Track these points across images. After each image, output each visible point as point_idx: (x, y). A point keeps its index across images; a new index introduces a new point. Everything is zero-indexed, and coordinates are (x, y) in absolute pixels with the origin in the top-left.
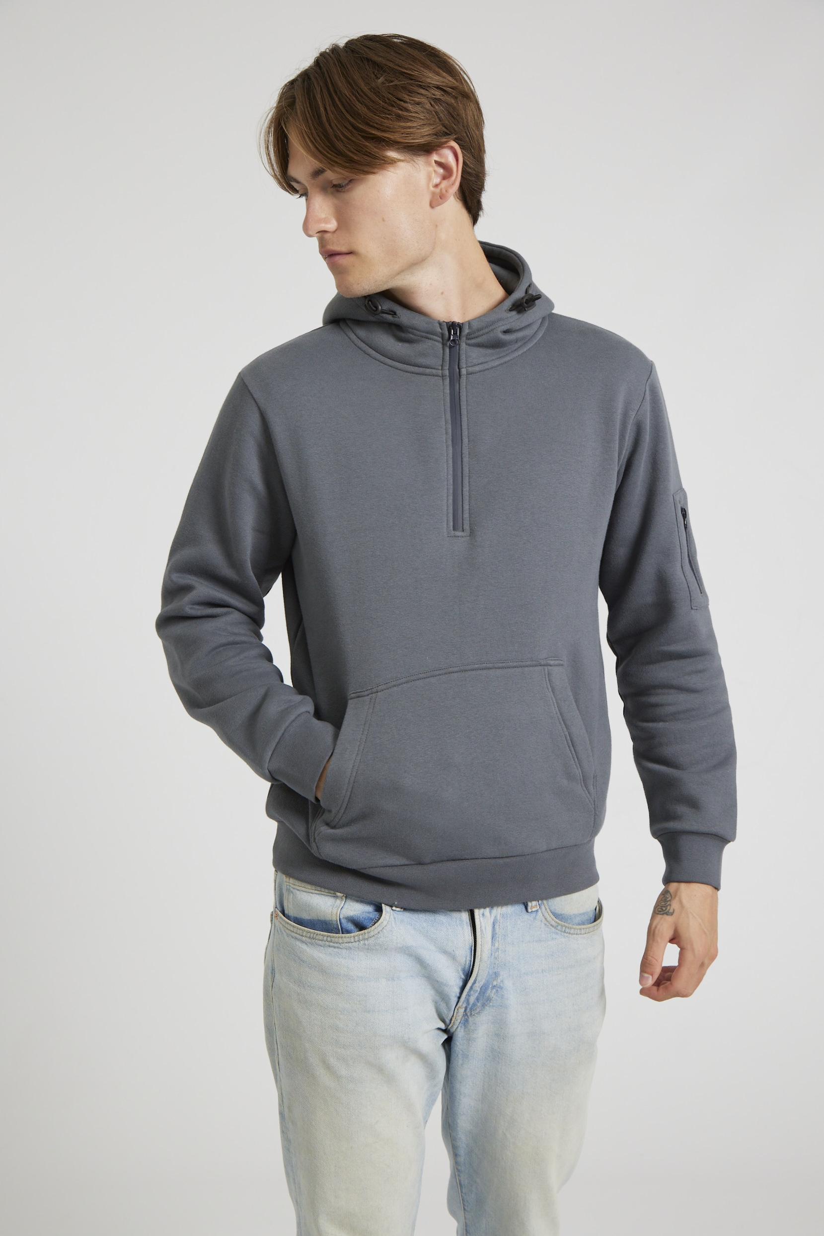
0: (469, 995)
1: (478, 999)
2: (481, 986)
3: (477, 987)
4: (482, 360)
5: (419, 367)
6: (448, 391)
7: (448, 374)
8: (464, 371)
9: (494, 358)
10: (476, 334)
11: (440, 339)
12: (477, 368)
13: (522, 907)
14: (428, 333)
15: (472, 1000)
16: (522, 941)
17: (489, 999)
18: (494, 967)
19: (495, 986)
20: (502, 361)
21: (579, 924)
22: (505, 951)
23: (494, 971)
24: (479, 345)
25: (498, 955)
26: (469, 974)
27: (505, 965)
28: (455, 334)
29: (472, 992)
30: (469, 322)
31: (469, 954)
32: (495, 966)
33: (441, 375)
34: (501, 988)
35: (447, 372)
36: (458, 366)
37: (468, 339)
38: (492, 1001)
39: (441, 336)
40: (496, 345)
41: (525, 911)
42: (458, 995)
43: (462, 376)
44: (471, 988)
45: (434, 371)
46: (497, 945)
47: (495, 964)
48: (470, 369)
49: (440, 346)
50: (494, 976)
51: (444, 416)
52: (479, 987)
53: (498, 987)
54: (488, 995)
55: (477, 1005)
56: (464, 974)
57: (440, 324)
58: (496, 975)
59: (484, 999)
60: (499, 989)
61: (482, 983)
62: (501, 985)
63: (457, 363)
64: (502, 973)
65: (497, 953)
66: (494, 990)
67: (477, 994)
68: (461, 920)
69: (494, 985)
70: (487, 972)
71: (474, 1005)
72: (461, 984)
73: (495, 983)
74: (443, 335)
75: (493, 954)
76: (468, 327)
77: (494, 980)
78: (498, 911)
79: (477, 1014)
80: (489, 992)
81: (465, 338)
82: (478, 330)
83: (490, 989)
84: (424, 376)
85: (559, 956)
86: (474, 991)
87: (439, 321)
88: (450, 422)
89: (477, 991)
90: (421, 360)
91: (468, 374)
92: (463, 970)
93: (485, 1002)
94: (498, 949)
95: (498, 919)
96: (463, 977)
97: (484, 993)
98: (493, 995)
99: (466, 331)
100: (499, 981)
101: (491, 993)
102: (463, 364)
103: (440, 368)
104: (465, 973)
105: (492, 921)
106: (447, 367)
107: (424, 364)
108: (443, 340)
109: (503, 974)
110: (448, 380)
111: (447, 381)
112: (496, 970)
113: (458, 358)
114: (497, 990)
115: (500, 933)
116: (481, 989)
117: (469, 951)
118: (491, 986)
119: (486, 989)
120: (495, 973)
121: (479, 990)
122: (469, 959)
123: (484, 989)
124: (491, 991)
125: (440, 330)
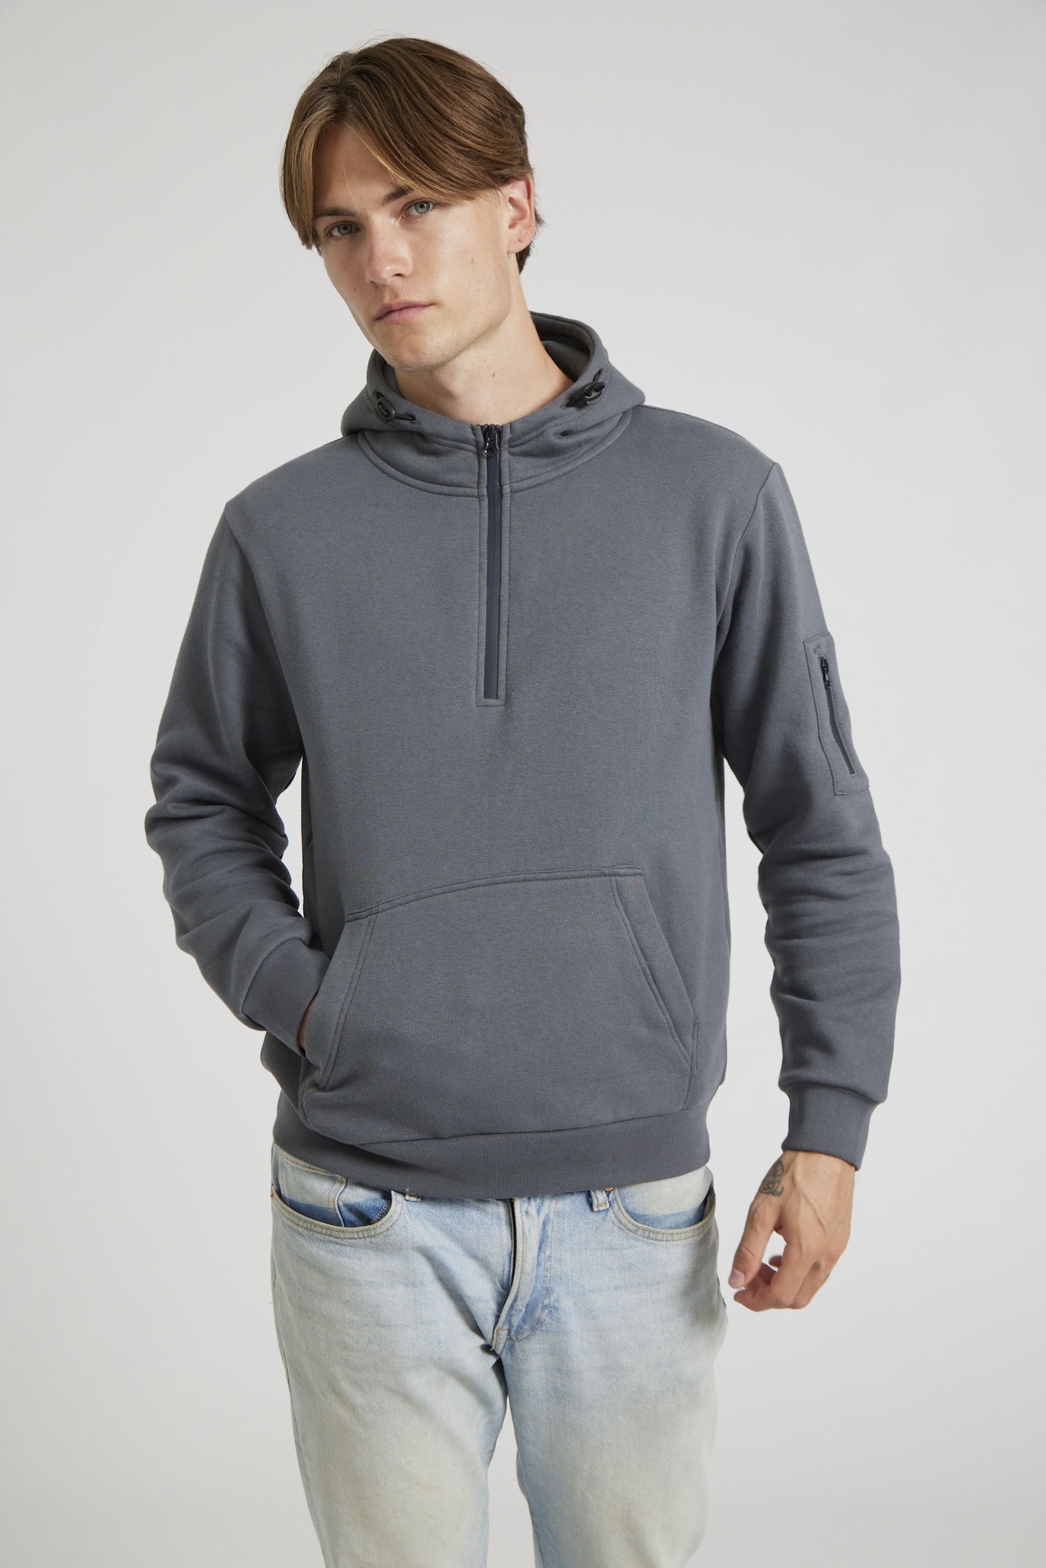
0: (510, 1315)
1: (524, 1321)
2: (525, 1304)
3: (521, 1305)
4: (530, 472)
5: (448, 485)
6: (486, 516)
7: (486, 494)
8: (507, 489)
9: (548, 469)
10: (522, 439)
11: (474, 449)
12: (524, 484)
14: (458, 441)
15: (516, 1321)
16: (586, 1249)
17: (540, 1322)
18: (544, 1281)
19: (547, 1306)
20: (561, 472)
22: (561, 1259)
23: (544, 1286)
24: (527, 454)
25: (550, 1265)
26: (508, 1288)
27: (561, 1279)
28: (493, 440)
29: (514, 1312)
30: (511, 424)
31: (507, 1261)
32: (545, 1279)
33: (476, 494)
34: (556, 1308)
35: (485, 491)
36: (500, 482)
37: (510, 446)
38: (544, 1325)
39: (474, 443)
40: (550, 452)
41: (588, 1208)
42: (496, 1313)
43: (505, 496)
44: (512, 1306)
45: (468, 490)
46: (548, 1253)
47: (545, 1276)
48: (515, 486)
49: (473, 457)
50: (544, 1292)
51: (478, 549)
52: (523, 1306)
53: (552, 1308)
54: (537, 1316)
55: (524, 1329)
56: (502, 1287)
57: (473, 429)
58: (548, 1291)
59: (532, 1321)
60: (553, 1310)
61: (526, 1301)
62: (557, 1304)
63: (498, 479)
64: (556, 1289)
65: (549, 1263)
66: (547, 1311)
67: (521, 1315)
68: (498, 1217)
69: (545, 1304)
70: (533, 1285)
71: (520, 1327)
72: (499, 1300)
73: (546, 1302)
74: (477, 442)
75: (542, 1263)
76: (509, 432)
77: (544, 1298)
78: (551, 1206)
79: (525, 1338)
80: (539, 1312)
81: (507, 446)
82: (524, 434)
83: (540, 1310)
84: (455, 498)
85: (639, 1269)
86: (516, 1310)
87: (472, 423)
88: (486, 555)
89: (520, 1310)
90: (451, 477)
91: (512, 492)
92: (501, 1281)
93: (534, 1325)
94: (550, 1257)
95: (552, 1217)
96: (502, 1291)
97: (531, 1312)
98: (544, 1316)
99: (507, 435)
100: (552, 1299)
101: (541, 1314)
102: (506, 479)
103: (476, 486)
105: (541, 1219)
106: (484, 484)
107: (454, 481)
108: (478, 449)
109: (559, 1291)
110: (487, 500)
111: (486, 503)
112: (548, 1285)
113: (498, 472)
114: (551, 1311)
115: (553, 1237)
116: (526, 1308)
117: (507, 1258)
118: (540, 1305)
119: (534, 1309)
120: (547, 1289)
121: (524, 1310)
122: (507, 1268)
123: (530, 1309)
124: (542, 1312)
125: (473, 436)
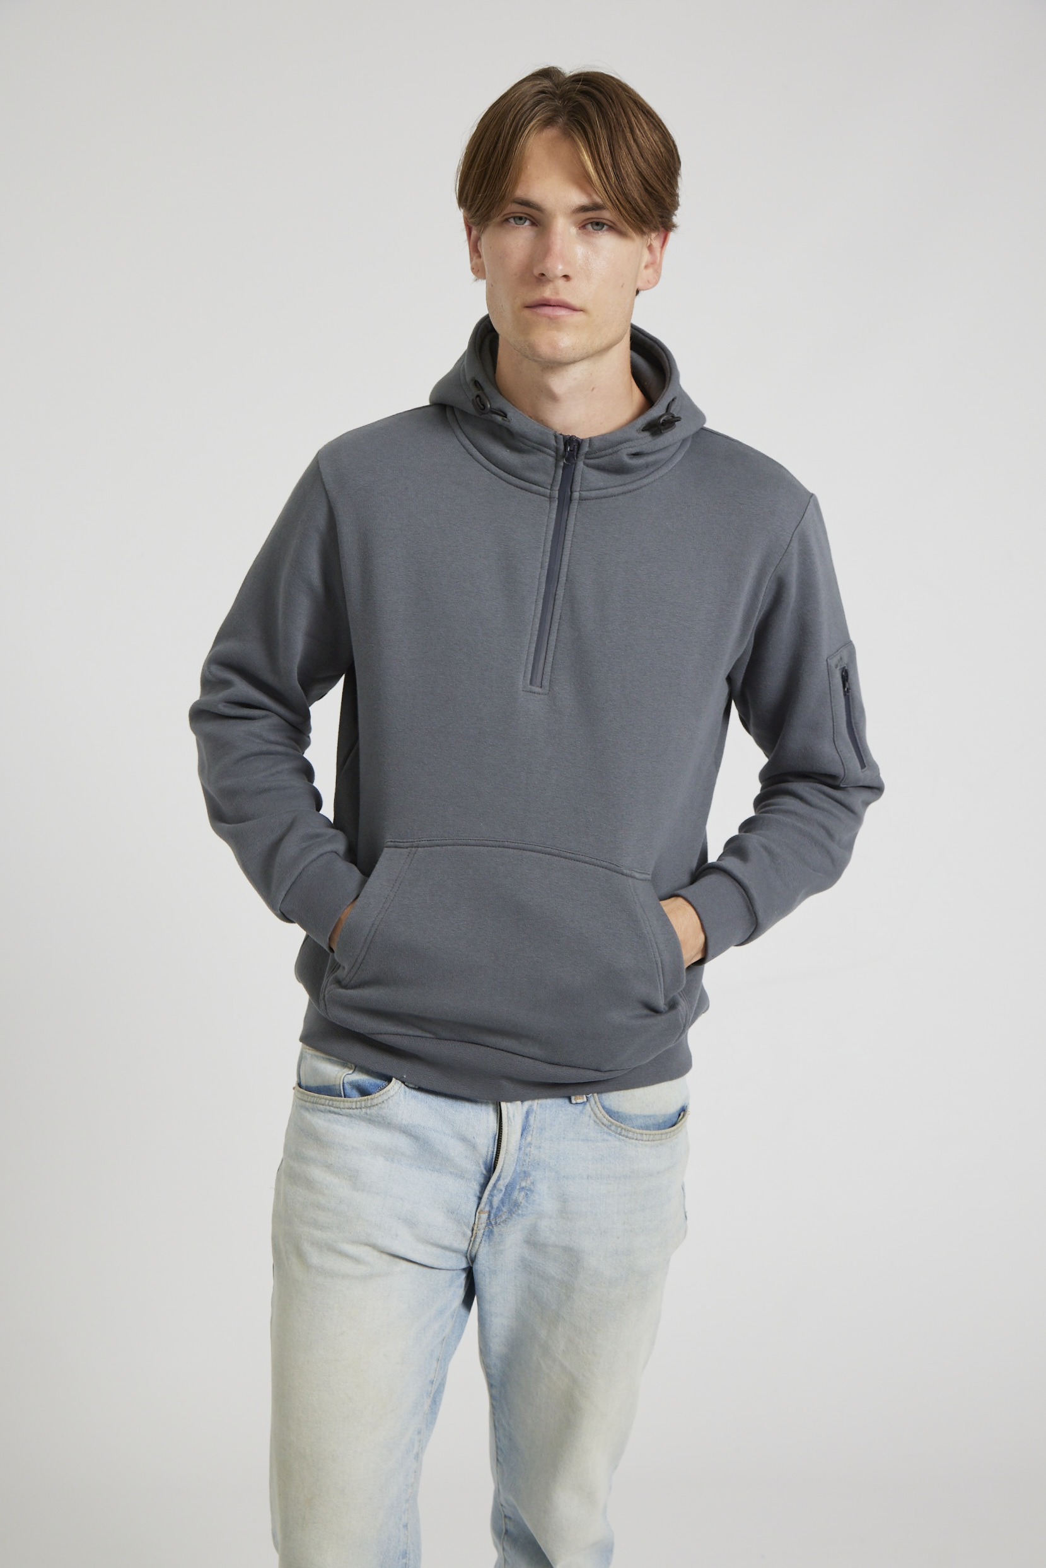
0: (491, 1195)
1: (504, 1201)
2: (507, 1185)
3: (502, 1185)
4: (601, 484)
5: (525, 481)
6: (554, 517)
7: (557, 496)
8: (576, 495)
9: (616, 484)
10: (598, 454)
11: (553, 455)
12: (593, 494)
13: (567, 1101)
14: (540, 444)
15: (496, 1201)
16: (564, 1138)
17: (518, 1202)
18: (523, 1164)
19: (523, 1188)
20: (625, 488)
21: (641, 1128)
22: (540, 1147)
23: (523, 1169)
24: (599, 468)
25: (530, 1151)
26: (492, 1169)
27: (538, 1164)
28: (572, 450)
29: (495, 1192)
30: (590, 439)
31: (492, 1144)
33: (548, 495)
34: (530, 1190)
35: (556, 494)
36: (571, 488)
37: (586, 458)
38: (520, 1208)
39: (555, 449)
40: (620, 470)
41: (568, 1104)
42: (478, 1194)
43: (574, 501)
44: (495, 1186)
45: (542, 489)
46: (529, 1139)
47: (525, 1161)
48: (584, 493)
49: (551, 461)
50: (522, 1175)
52: (503, 1185)
53: (528, 1190)
54: (514, 1198)
55: (504, 1210)
56: (485, 1169)
57: (556, 436)
58: (526, 1174)
59: (511, 1202)
60: (528, 1193)
61: (507, 1181)
62: (532, 1187)
63: (570, 485)
64: (533, 1173)
65: (528, 1149)
66: (523, 1194)
67: (501, 1195)
69: (522, 1186)
70: (513, 1169)
71: (500, 1209)
72: (482, 1180)
73: (523, 1184)
74: (557, 449)
75: (523, 1149)
76: (588, 445)
77: (522, 1180)
79: (506, 1220)
80: (516, 1193)
82: (600, 450)
83: (518, 1191)
84: (528, 492)
85: (610, 1162)
86: (497, 1190)
87: (556, 432)
89: (501, 1190)
90: (528, 474)
91: (581, 499)
92: (485, 1164)
93: (512, 1207)
94: (530, 1144)
95: (533, 1113)
96: (484, 1172)
97: (510, 1195)
98: (521, 1198)
99: (586, 448)
100: (529, 1182)
101: (518, 1196)
102: (578, 487)
103: (549, 488)
104: (487, 1168)
105: (524, 1112)
106: (557, 487)
108: (557, 455)
109: (536, 1175)
110: (557, 503)
111: (555, 504)
112: (526, 1169)
113: (571, 479)
114: (527, 1194)
115: (535, 1126)
116: (506, 1189)
117: (491, 1140)
118: (518, 1187)
119: (513, 1189)
120: (525, 1172)
121: (504, 1190)
122: (491, 1149)
123: (510, 1188)
124: (518, 1194)
125: (555, 443)
